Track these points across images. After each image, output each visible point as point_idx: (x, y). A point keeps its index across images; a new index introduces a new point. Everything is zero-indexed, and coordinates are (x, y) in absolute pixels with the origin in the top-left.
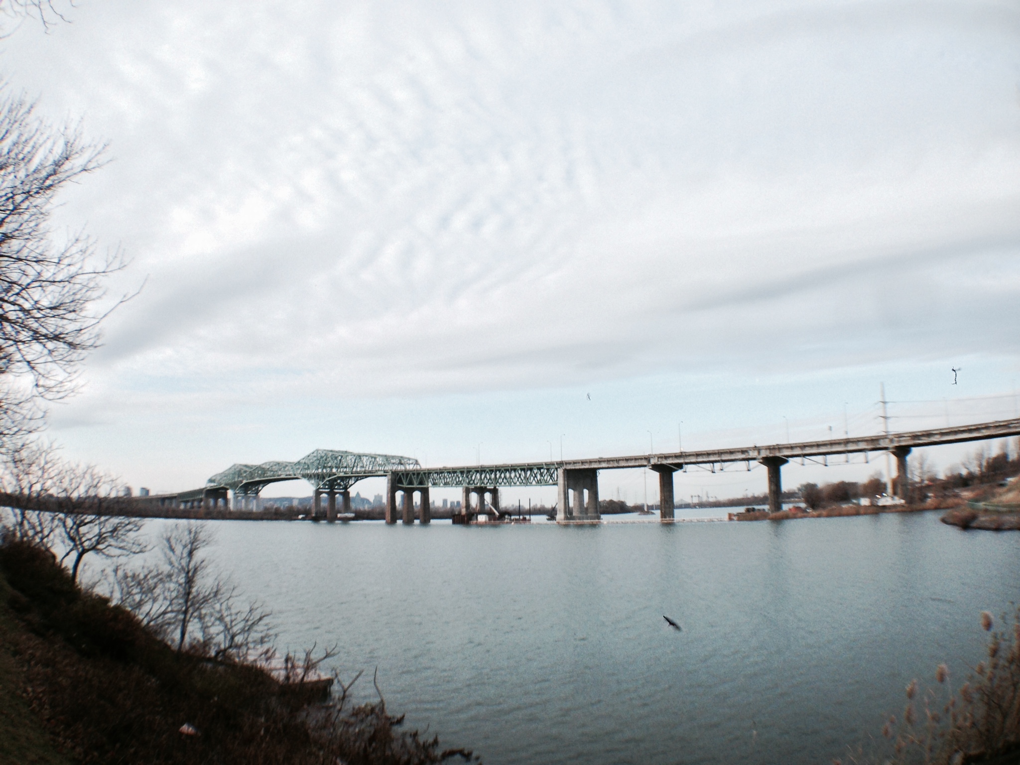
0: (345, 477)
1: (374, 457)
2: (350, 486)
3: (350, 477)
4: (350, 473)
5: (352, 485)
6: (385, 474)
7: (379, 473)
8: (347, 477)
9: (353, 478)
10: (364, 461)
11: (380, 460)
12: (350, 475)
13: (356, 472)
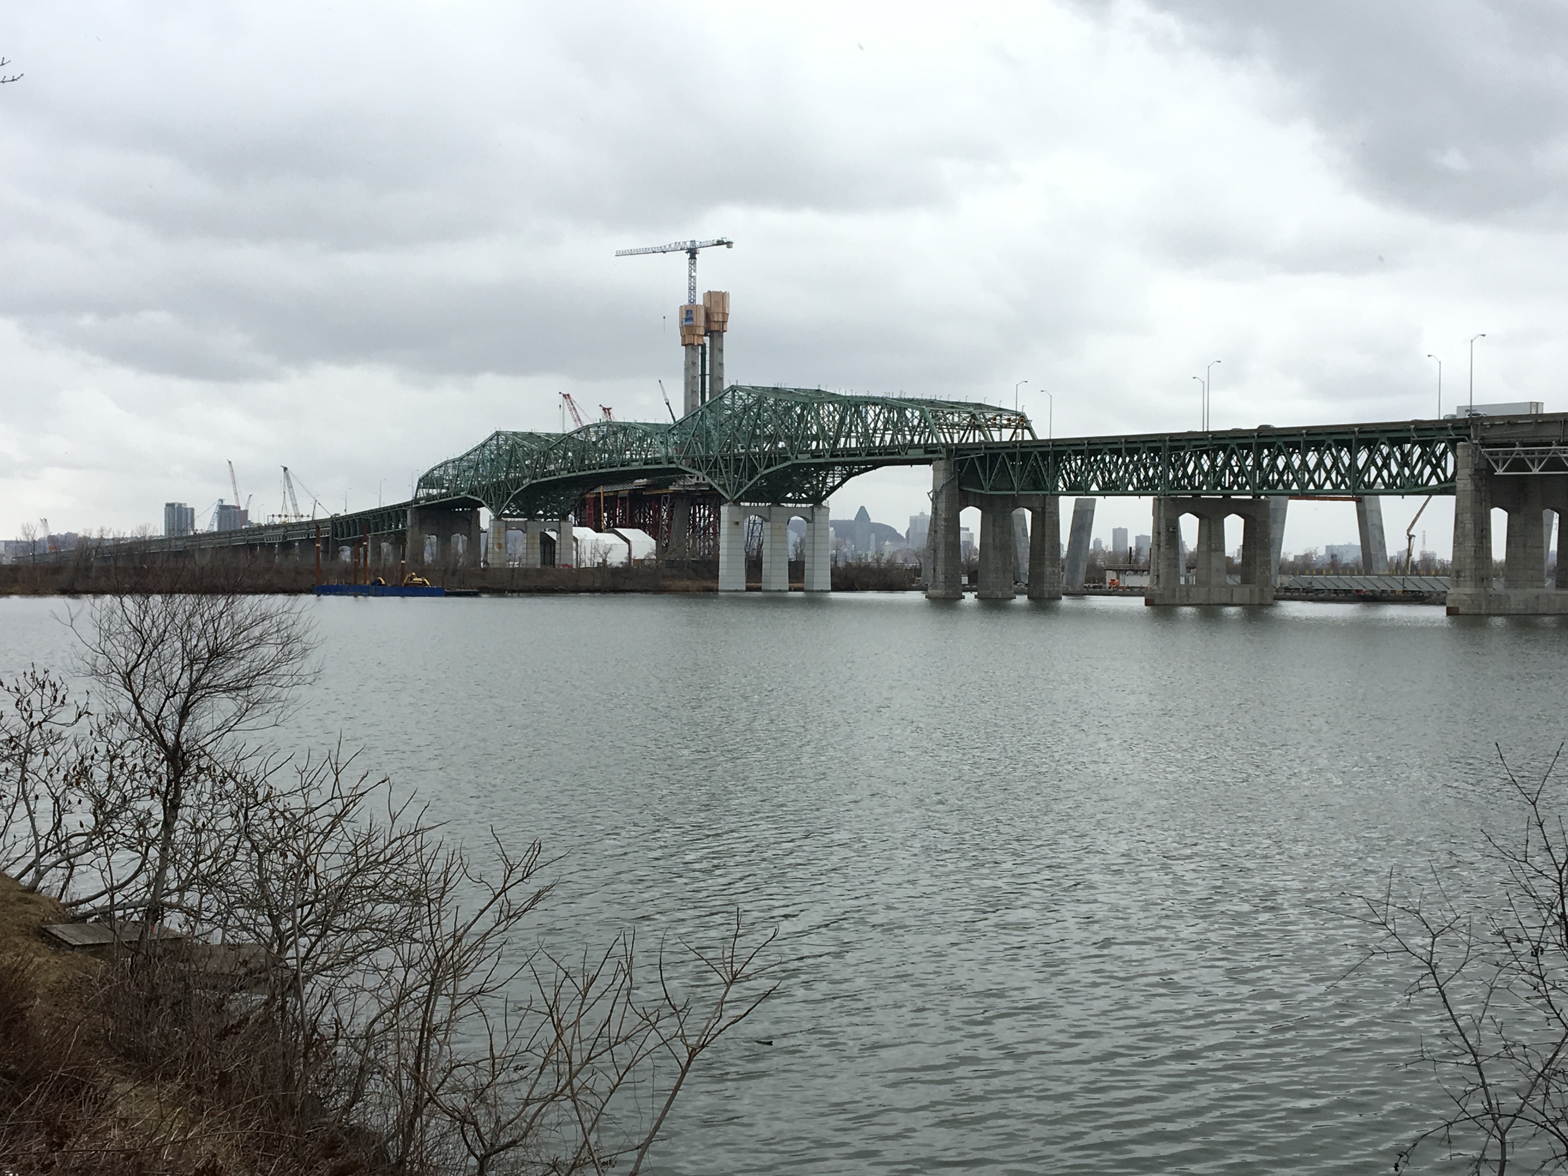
0: (812, 465)
1: (896, 406)
2: (829, 494)
3: (828, 467)
4: (827, 456)
5: (834, 489)
6: (929, 456)
7: (913, 454)
8: (820, 467)
9: (838, 468)
10: (869, 420)
11: (913, 416)
12: (828, 459)
13: (848, 452)
